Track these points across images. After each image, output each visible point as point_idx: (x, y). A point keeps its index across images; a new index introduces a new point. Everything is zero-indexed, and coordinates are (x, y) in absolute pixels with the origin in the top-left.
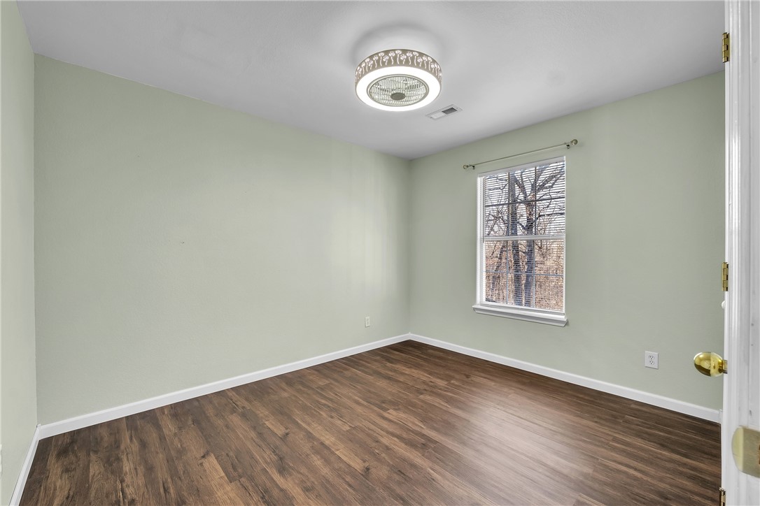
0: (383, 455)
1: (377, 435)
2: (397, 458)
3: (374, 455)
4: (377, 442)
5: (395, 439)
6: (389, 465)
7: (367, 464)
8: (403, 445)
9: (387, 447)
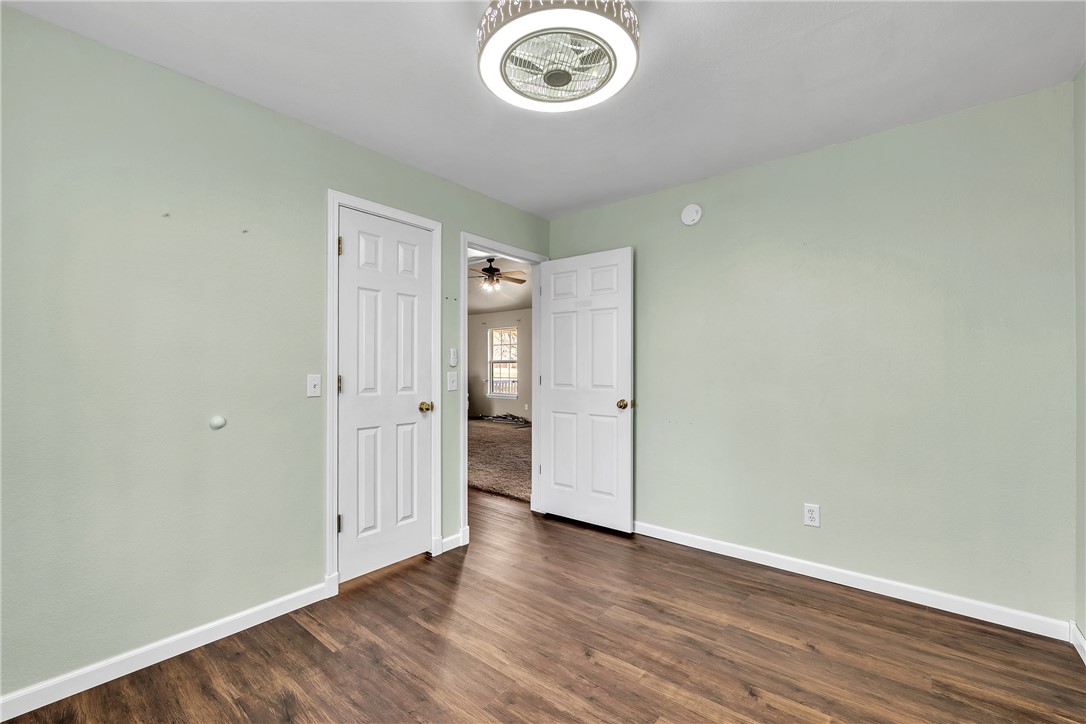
0: (573, 676)
1: (596, 713)
2: (552, 674)
3: (587, 675)
4: (591, 699)
5: (562, 708)
6: (562, 662)
7: (592, 660)
8: (546, 697)
9: (573, 691)
